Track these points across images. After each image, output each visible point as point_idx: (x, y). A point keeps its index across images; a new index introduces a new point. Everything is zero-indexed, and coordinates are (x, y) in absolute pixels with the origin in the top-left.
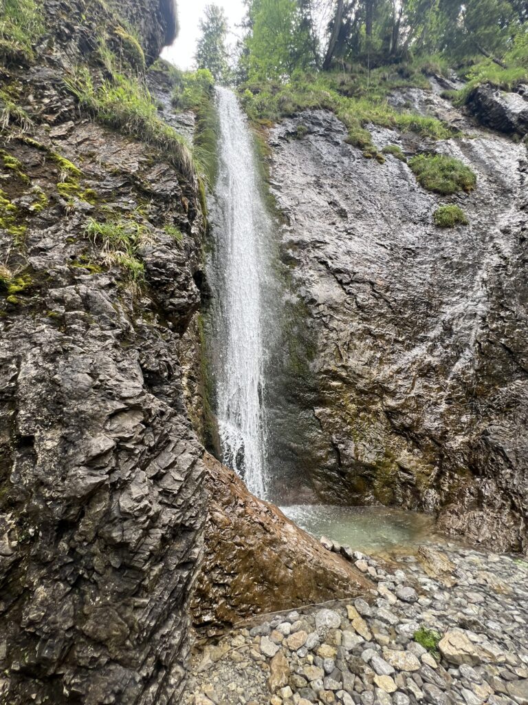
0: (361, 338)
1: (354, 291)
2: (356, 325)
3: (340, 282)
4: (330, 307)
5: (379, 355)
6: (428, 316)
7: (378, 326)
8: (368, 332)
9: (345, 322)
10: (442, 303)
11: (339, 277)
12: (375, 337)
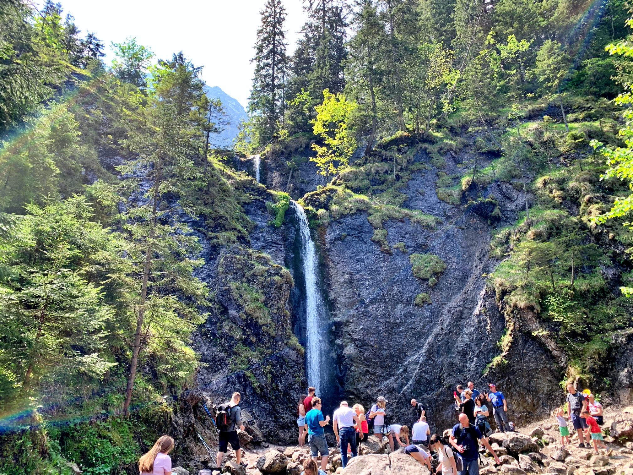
0: (365, 376)
1: (363, 350)
2: (363, 368)
3: (357, 346)
4: (351, 360)
5: (372, 383)
6: (398, 362)
7: (373, 369)
8: (367, 371)
9: (358, 367)
10: (406, 355)
11: (357, 343)
12: (371, 374)
